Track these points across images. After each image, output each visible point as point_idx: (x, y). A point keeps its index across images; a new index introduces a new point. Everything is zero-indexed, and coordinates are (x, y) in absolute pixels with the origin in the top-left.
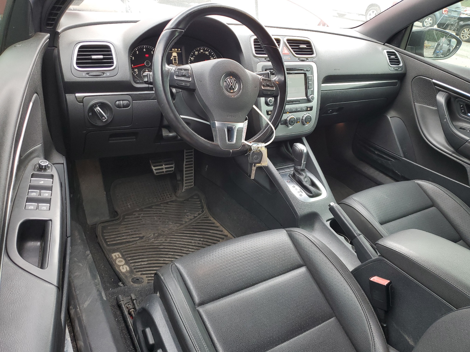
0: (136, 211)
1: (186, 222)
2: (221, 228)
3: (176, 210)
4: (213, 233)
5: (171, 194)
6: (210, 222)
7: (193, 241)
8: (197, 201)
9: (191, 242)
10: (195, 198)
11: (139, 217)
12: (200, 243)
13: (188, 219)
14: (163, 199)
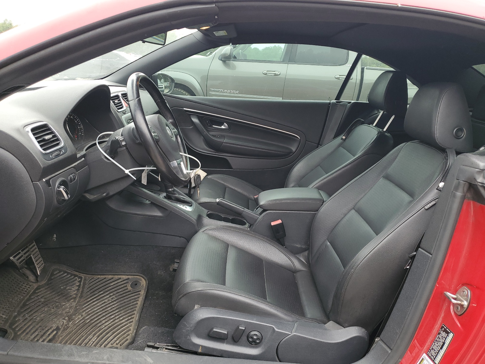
0: (15, 317)
1: (76, 294)
2: (116, 277)
3: (52, 292)
4: (114, 285)
5: (28, 283)
6: (99, 280)
7: (106, 300)
8: (61, 275)
9: (105, 302)
10: (56, 274)
11: (27, 318)
12: (114, 297)
13: (74, 291)
14: (26, 291)
